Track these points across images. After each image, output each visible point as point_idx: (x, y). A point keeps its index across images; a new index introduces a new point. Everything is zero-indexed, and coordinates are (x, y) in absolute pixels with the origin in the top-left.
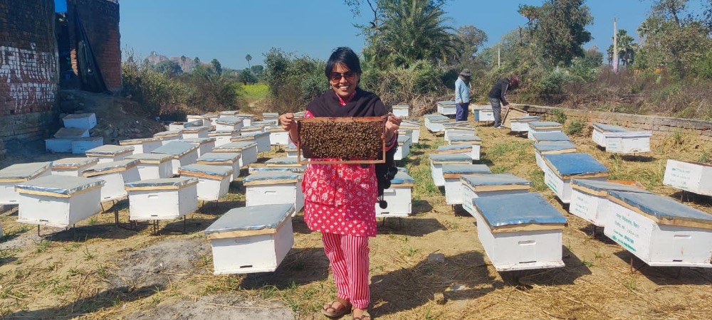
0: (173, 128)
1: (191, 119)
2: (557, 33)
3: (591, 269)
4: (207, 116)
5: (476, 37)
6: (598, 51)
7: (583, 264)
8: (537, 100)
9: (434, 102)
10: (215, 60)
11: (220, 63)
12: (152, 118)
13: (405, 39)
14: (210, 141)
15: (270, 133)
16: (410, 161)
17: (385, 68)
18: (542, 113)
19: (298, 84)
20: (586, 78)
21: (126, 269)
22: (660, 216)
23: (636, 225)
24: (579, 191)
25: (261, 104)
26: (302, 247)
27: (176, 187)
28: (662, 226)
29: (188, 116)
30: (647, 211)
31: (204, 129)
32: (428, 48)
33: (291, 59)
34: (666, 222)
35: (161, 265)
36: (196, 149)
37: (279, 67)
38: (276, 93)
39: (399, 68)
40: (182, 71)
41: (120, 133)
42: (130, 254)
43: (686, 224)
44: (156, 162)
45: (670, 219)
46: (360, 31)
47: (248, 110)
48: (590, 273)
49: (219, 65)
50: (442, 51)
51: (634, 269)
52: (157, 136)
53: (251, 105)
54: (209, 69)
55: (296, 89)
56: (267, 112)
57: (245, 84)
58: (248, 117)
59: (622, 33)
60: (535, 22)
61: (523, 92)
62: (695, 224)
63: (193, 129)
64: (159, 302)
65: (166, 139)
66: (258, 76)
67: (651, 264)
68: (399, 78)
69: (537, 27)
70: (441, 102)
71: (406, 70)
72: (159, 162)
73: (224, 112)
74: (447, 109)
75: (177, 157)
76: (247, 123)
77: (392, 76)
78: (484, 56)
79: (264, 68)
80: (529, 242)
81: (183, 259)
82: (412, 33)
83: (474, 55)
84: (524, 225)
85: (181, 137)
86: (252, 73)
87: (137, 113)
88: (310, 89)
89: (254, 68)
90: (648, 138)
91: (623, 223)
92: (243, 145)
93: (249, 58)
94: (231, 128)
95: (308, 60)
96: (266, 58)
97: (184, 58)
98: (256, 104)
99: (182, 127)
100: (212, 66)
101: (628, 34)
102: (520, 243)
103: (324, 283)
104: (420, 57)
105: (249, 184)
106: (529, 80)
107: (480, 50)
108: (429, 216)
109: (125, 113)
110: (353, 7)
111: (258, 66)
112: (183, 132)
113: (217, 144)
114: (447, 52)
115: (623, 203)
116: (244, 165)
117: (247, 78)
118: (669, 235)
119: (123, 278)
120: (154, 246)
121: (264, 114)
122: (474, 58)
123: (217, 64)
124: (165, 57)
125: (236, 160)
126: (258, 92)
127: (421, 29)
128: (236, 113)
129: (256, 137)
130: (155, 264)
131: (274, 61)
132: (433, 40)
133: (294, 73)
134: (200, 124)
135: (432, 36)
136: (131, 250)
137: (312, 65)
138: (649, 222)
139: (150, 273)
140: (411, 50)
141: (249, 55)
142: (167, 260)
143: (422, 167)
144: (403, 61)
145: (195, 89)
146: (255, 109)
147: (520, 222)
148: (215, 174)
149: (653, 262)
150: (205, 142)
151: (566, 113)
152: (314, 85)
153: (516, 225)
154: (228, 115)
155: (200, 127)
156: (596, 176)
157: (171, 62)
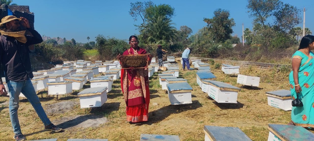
0: (58, 66)
1: (65, 63)
2: (219, 30)
3: (203, 106)
4: (72, 62)
5: (187, 31)
6: (238, 37)
7: (201, 104)
8: (208, 56)
9: (166, 57)
10: (73, 39)
11: (75, 40)
12: (49, 63)
13: (155, 32)
14: (74, 71)
15: (98, 67)
16: (153, 78)
17: (147, 43)
18: (206, 61)
19: (111, 49)
20: (227, 48)
21: (49, 110)
22: (221, 87)
23: (215, 91)
24: (204, 83)
25: (94, 58)
26: (110, 102)
27: (65, 83)
28: (221, 90)
29: (64, 62)
30: (218, 86)
31: (71, 67)
32: (164, 35)
33: (107, 39)
34: (222, 89)
35: (61, 108)
36: (69, 73)
37: (102, 42)
38: (101, 53)
39: (153, 43)
40: (58, 44)
41: (35, 68)
42: (49, 105)
43: (228, 90)
44: (54, 77)
45: (223, 88)
46: (137, 28)
47: (89, 60)
48: (202, 106)
49: (75, 41)
50: (170, 37)
51: (216, 105)
52: (52, 69)
53: (90, 58)
54: (70, 43)
55: (110, 51)
56: (97, 60)
57: (87, 49)
58: (89, 63)
59: (247, 29)
60: (210, 25)
61: (202, 53)
62: (231, 90)
63: (66, 67)
64: (62, 117)
65: (56, 70)
66: (92, 46)
67: (218, 102)
68: (152, 47)
69: (211, 27)
70: (169, 57)
71: (155, 44)
72: (56, 77)
73: (79, 60)
74: (171, 59)
75: (62, 76)
76: (88, 64)
77: (149, 46)
78: (191, 39)
79: (96, 43)
80: (182, 96)
81: (69, 106)
82: (157, 29)
83: (187, 38)
84: (179, 90)
85: (62, 69)
86: (90, 45)
87: (42, 60)
88: (115, 51)
89: (91, 43)
90: (238, 69)
91: (212, 91)
92: (88, 71)
93: (88, 38)
94: (82, 66)
95: (115, 39)
96: (96, 39)
97: (58, 38)
98: (92, 58)
99: (61, 66)
100: (71, 41)
101: (249, 30)
102: (179, 96)
103: (117, 112)
104: (161, 39)
105: (92, 81)
106: (205, 48)
107: (189, 36)
108: (156, 94)
109: (37, 60)
110: (134, 17)
111: (93, 42)
112: (62, 68)
113: (77, 72)
114: (172, 37)
115: (212, 84)
116: (88, 79)
117: (88, 47)
118: (224, 93)
119: (48, 112)
120: (57, 103)
121: (96, 61)
122: (187, 39)
123: (74, 41)
124: (50, 37)
125: (85, 76)
126: (93, 53)
127: (162, 27)
128: (84, 61)
129: (93, 69)
130: (59, 108)
131: (100, 40)
132: (166, 32)
133: (108, 44)
134: (69, 64)
135: (166, 31)
136: (49, 104)
137: (116, 42)
138: (217, 89)
139: (57, 111)
140: (157, 36)
141: (88, 37)
142: (63, 107)
143: (157, 80)
144: (154, 41)
145: (66, 51)
146: (92, 60)
147: (178, 89)
148: (78, 80)
149: (219, 102)
150: (72, 71)
151: (214, 61)
152: (117, 49)
153: (177, 90)
154: (80, 62)
155: (70, 66)
156: (212, 79)
157: (53, 40)
